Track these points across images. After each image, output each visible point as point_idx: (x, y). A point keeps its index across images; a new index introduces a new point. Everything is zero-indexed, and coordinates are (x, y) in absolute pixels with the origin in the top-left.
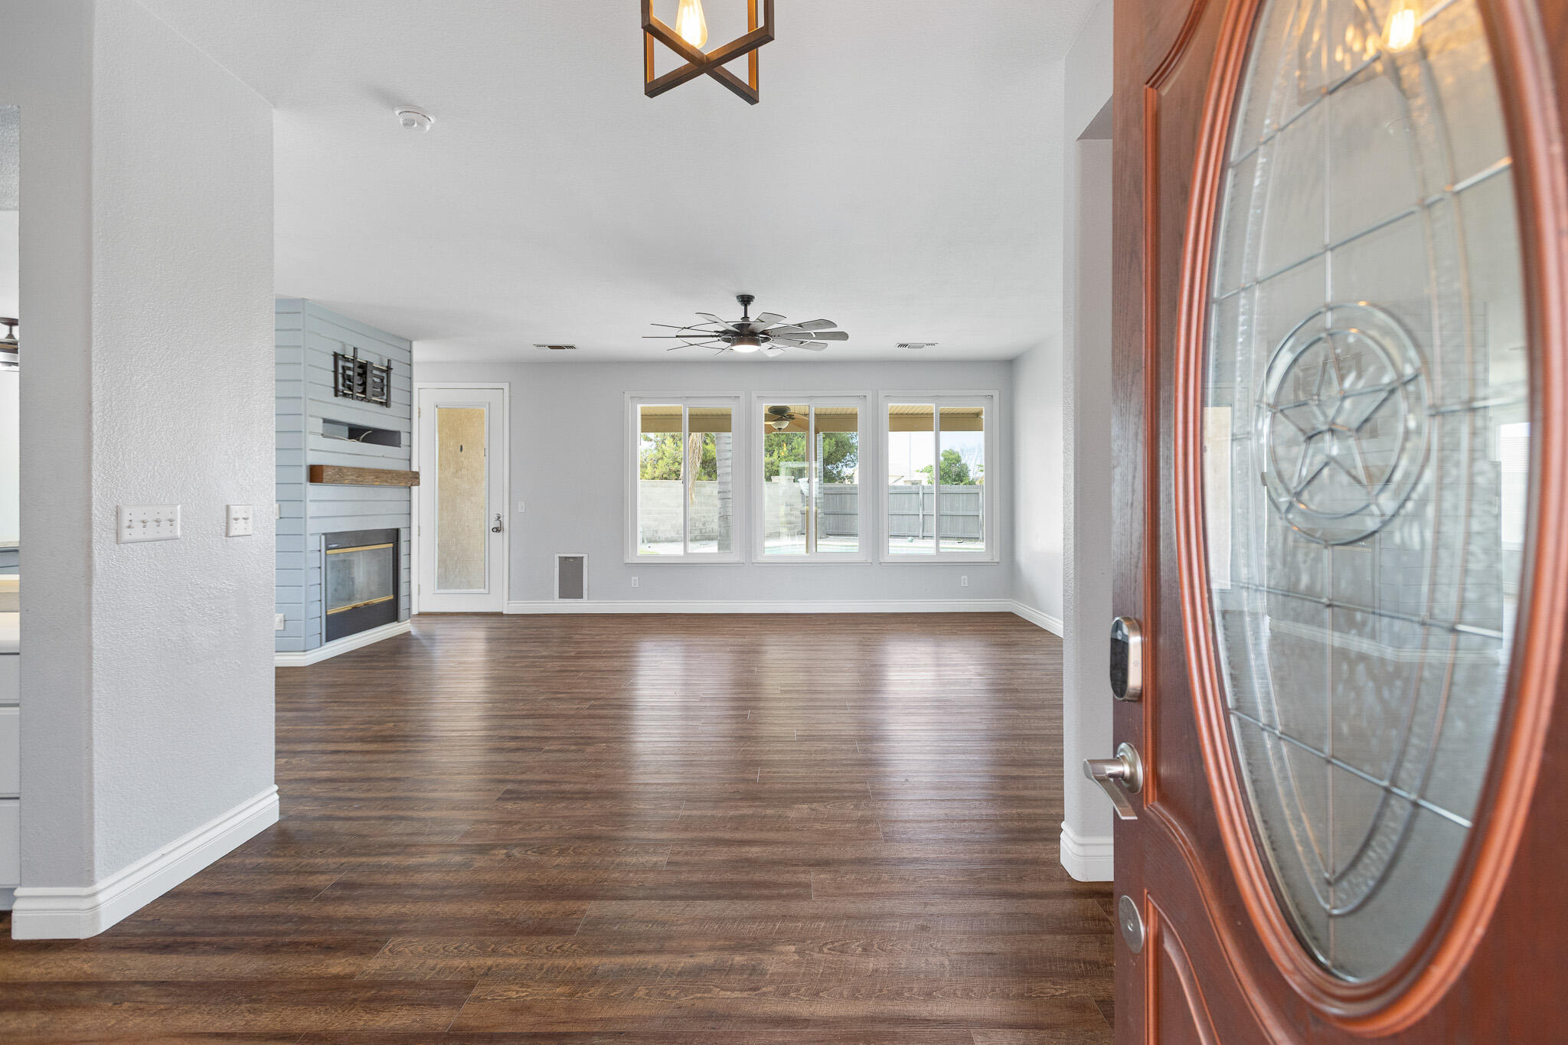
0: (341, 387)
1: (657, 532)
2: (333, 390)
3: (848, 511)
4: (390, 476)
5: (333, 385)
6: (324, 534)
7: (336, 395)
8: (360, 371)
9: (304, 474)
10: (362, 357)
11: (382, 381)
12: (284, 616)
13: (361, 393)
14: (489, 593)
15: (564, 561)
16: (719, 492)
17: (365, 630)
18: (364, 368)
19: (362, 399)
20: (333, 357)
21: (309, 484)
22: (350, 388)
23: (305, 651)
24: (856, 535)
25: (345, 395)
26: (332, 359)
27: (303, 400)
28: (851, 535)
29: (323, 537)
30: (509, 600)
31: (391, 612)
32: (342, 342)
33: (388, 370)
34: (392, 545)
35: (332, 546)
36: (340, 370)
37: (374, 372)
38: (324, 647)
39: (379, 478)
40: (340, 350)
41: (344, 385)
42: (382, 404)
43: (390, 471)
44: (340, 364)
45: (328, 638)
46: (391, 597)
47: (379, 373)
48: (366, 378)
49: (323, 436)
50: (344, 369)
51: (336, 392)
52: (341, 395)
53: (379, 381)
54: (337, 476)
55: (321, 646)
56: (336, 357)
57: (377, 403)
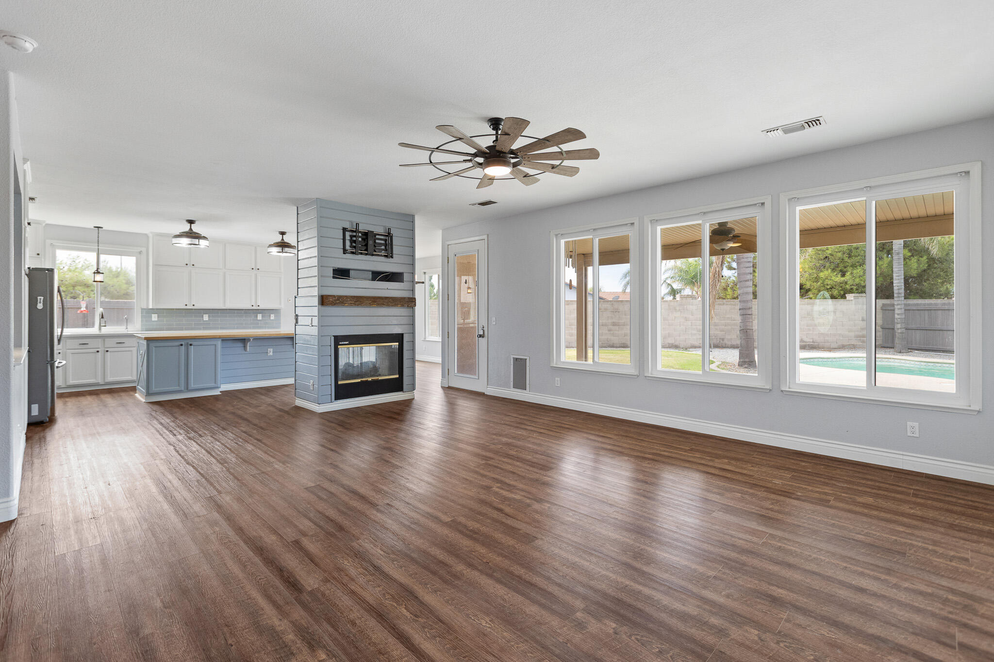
0: (348, 247)
1: (723, 340)
2: (342, 250)
3: (940, 327)
4: (386, 301)
5: (342, 247)
6: (333, 336)
7: (345, 253)
8: (364, 237)
9: (317, 301)
10: (362, 228)
11: (386, 241)
13: (364, 250)
14: (479, 379)
15: (516, 360)
16: (740, 309)
17: (371, 395)
18: (366, 235)
19: (366, 254)
20: (342, 230)
21: (320, 306)
22: (356, 248)
23: (319, 404)
24: (952, 352)
25: (352, 253)
26: (342, 232)
28: (944, 351)
29: (333, 338)
30: (488, 385)
31: (397, 385)
32: (349, 221)
33: (389, 235)
34: (397, 344)
35: (343, 343)
36: (348, 237)
37: (377, 237)
38: (334, 403)
39: (375, 302)
40: (347, 226)
41: (351, 247)
42: (385, 256)
43: (386, 298)
44: (348, 234)
45: (337, 398)
46: (397, 376)
47: (382, 237)
48: (367, 242)
49: (334, 277)
50: (351, 236)
51: (345, 251)
52: (349, 253)
53: (383, 242)
54: (338, 301)
55: (331, 402)
56: (345, 230)
57: (381, 256)
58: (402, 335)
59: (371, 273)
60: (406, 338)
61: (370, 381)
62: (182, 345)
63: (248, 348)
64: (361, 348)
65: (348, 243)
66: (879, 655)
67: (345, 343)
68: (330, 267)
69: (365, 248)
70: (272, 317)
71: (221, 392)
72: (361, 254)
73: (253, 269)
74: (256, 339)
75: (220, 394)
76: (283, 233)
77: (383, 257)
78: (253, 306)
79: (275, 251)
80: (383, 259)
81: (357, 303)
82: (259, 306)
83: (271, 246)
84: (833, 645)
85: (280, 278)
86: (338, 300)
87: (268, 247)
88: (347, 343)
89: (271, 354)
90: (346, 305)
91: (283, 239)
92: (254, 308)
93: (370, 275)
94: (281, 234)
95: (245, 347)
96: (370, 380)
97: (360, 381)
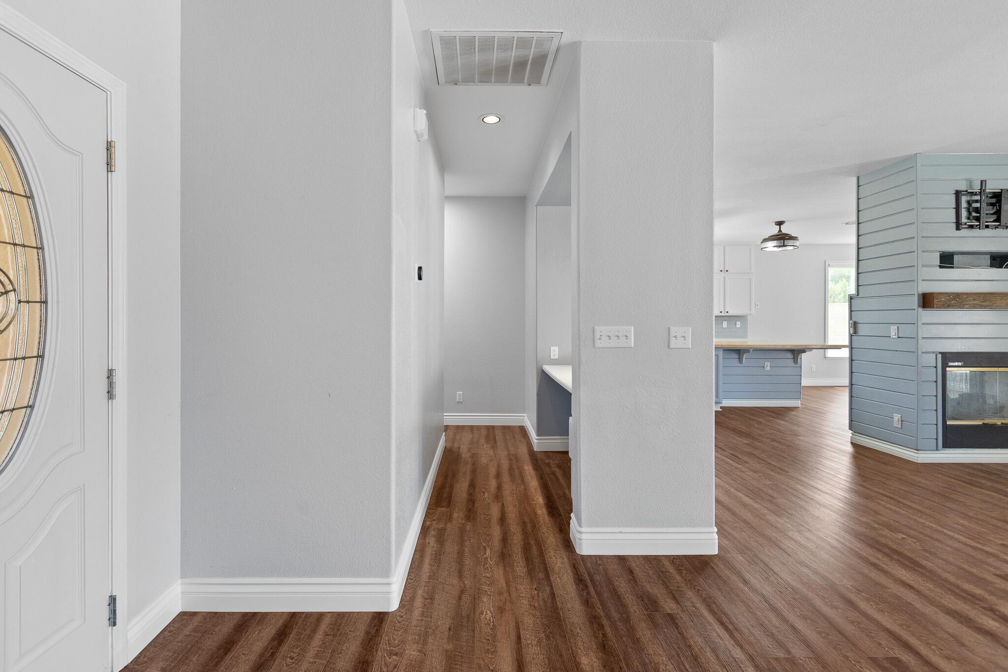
0: (964, 220)
6: (940, 353)
7: (958, 228)
9: (915, 301)
10: (991, 187)
12: (901, 417)
13: (994, 221)
17: (1002, 448)
19: (996, 227)
20: (954, 195)
21: (920, 309)
22: (978, 219)
23: (918, 450)
25: (971, 227)
26: (954, 196)
27: (916, 239)
29: (940, 356)
32: (966, 180)
36: (964, 205)
38: (940, 452)
40: (963, 187)
41: (968, 218)
44: (964, 199)
45: (946, 445)
48: (1000, 206)
49: (941, 267)
50: (969, 203)
52: (965, 228)
55: (937, 450)
63: (744, 359)
65: (964, 213)
68: (936, 251)
69: (995, 217)
70: (738, 325)
71: (721, 408)
73: (721, 271)
74: (756, 350)
75: (721, 410)
76: (780, 223)
78: (721, 312)
79: (771, 246)
82: (727, 312)
83: (765, 240)
85: (750, 279)
86: (954, 299)
87: (762, 243)
88: (960, 364)
89: (768, 368)
90: (966, 306)
91: (780, 231)
92: (722, 314)
94: (777, 225)
95: (740, 360)
97: (981, 423)
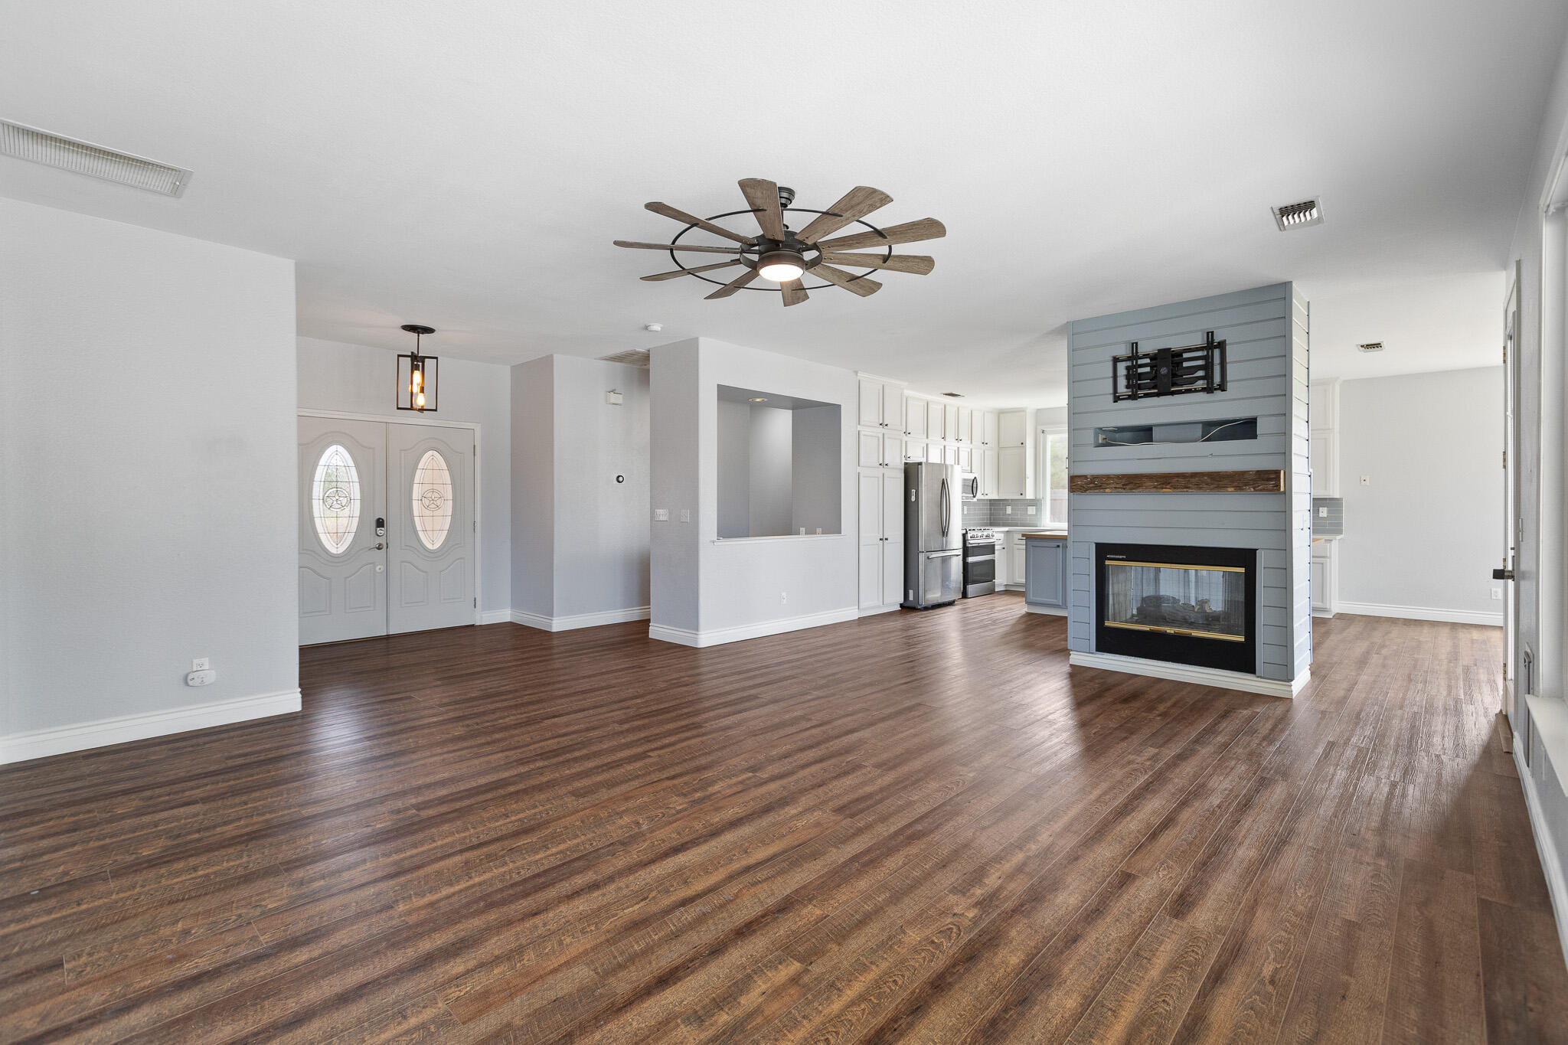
11: (1207, 360)
33: (1213, 345)
34: (1242, 570)
35: (1112, 556)
37: (1185, 355)
39: (1169, 483)
42: (1203, 390)
43: (1194, 475)
46: (1241, 639)
47: (1200, 354)
51: (1117, 399)
53: (1200, 363)
54: (1091, 485)
56: (1116, 360)
57: (1196, 391)
58: (1254, 551)
59: (1201, 425)
60: (1262, 561)
61: (1170, 635)
62: (1058, 546)
64: (1158, 570)
66: (118, 990)
67: (1118, 557)
72: (1146, 396)
77: (1201, 393)
80: (1203, 396)
81: (1128, 487)
84: (181, 957)
93: (1198, 431)
96: (1172, 632)
